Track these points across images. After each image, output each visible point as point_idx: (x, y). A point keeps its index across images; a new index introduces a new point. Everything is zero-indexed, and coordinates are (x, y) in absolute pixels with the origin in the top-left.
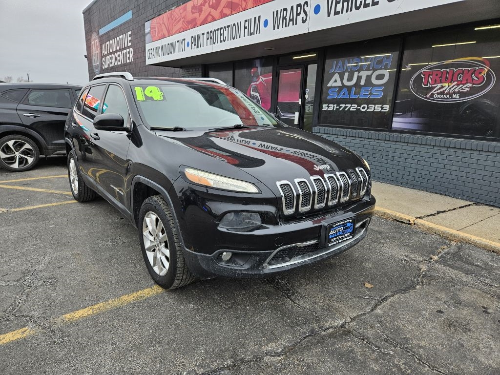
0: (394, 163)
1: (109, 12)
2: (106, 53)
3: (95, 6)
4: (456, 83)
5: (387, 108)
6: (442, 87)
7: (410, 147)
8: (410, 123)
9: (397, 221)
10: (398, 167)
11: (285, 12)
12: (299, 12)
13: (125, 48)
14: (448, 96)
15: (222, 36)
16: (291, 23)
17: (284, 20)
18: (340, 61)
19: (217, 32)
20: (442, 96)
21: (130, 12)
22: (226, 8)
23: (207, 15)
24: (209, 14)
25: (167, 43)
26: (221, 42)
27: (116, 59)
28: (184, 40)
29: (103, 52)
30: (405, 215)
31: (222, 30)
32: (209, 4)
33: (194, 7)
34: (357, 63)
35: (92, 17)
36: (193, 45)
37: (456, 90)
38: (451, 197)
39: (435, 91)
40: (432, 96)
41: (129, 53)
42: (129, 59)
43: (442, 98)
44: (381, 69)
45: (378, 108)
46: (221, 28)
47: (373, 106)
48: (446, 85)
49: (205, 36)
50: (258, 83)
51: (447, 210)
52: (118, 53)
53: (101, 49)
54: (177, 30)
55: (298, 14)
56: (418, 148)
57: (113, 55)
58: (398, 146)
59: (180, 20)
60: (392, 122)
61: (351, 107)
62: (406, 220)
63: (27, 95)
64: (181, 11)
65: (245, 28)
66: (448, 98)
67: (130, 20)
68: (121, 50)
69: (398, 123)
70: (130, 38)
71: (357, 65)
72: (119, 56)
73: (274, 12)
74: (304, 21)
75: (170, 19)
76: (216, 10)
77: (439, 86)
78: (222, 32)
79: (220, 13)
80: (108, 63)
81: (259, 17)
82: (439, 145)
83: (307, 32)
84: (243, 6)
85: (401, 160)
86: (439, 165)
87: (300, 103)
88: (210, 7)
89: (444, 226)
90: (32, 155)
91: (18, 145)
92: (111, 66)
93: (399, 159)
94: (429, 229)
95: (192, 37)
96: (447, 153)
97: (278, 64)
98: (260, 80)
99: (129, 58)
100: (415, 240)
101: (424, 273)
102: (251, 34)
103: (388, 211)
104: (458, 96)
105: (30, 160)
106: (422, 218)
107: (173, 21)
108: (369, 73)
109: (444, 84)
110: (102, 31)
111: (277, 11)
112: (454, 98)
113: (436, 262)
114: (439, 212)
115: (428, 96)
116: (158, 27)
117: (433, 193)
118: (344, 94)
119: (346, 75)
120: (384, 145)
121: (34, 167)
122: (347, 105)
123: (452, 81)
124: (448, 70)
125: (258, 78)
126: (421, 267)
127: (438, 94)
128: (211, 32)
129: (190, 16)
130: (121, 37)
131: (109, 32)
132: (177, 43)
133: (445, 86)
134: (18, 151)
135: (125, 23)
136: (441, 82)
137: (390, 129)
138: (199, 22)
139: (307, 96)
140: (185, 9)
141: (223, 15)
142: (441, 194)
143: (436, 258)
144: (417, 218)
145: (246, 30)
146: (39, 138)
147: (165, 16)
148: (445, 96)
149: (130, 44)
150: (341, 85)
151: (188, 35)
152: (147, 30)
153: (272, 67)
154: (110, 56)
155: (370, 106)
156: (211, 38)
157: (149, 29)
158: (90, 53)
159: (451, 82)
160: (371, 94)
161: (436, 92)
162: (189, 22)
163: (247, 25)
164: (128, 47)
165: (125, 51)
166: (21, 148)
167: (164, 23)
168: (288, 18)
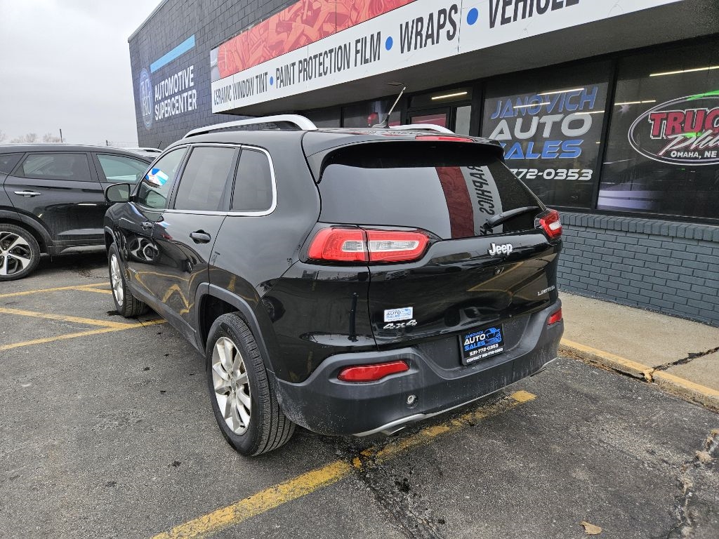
0: (602, 264)
1: (164, 40)
2: (160, 98)
3: (145, 31)
4: (710, 131)
5: (588, 174)
6: (685, 139)
7: (630, 239)
8: (629, 199)
9: (620, 372)
10: (610, 272)
11: (420, 24)
12: (441, 23)
13: (186, 90)
14: (696, 154)
15: (322, 67)
16: (429, 41)
17: (419, 37)
18: (509, 100)
19: (314, 60)
20: (686, 155)
21: (193, 38)
22: (327, 22)
23: (298, 35)
24: (302, 33)
25: (241, 80)
26: (320, 75)
27: (174, 106)
28: (266, 74)
29: (156, 96)
30: (634, 363)
31: (322, 58)
32: (302, 17)
33: (279, 24)
34: (537, 102)
35: (141, 47)
36: (279, 81)
37: (711, 144)
38: (705, 323)
39: (673, 146)
40: (668, 153)
41: (191, 97)
42: (191, 105)
43: (685, 158)
44: (578, 111)
45: (573, 175)
46: (321, 54)
47: (565, 171)
48: (693, 135)
49: (296, 67)
51: (706, 351)
52: (177, 98)
53: (154, 92)
54: (256, 60)
55: (441, 27)
56: (644, 240)
57: (169, 100)
58: (609, 236)
59: (260, 44)
60: (598, 196)
61: (527, 172)
62: (635, 371)
63: (21, 162)
64: (262, 31)
65: (357, 52)
66: (696, 158)
67: (192, 50)
68: (180, 93)
69: (607, 198)
70: (192, 76)
71: (536, 107)
72: (178, 100)
73: (401, 25)
74: (450, 37)
75: (246, 43)
76: (312, 27)
77: (680, 137)
78: (321, 61)
79: (319, 30)
80: (163, 111)
81: (379, 34)
82: (682, 236)
83: (455, 53)
84: (354, 19)
85: (614, 259)
86: (683, 270)
88: (303, 22)
89: (708, 386)
90: (29, 254)
91: (7, 239)
92: (166, 116)
93: (611, 259)
94: (681, 391)
95: (278, 70)
96: (697, 249)
97: (409, 106)
99: (191, 103)
100: (659, 415)
101: (690, 494)
102: (366, 61)
103: (601, 354)
104: (714, 154)
105: (26, 262)
106: (664, 369)
107: (250, 46)
108: (557, 118)
109: (688, 135)
110: (155, 67)
111: (407, 23)
112: (707, 158)
113: (709, 465)
114: (692, 356)
115: (660, 154)
116: (228, 56)
117: (672, 315)
118: (516, 152)
119: (519, 122)
120: (585, 234)
121: (31, 273)
122: (520, 170)
123: (703, 128)
124: (695, 110)
126: (682, 478)
127: (678, 150)
128: (305, 60)
129: (274, 38)
130: (180, 74)
131: (163, 67)
132: (255, 80)
133: (691, 138)
134: (6, 249)
135: (184, 55)
136: (683, 131)
137: (595, 209)
138: (287, 47)
140: (266, 28)
141: (324, 35)
142: (687, 319)
143: (705, 456)
144: (655, 368)
145: (359, 55)
146: (38, 228)
147: (238, 40)
148: (691, 154)
149: (192, 84)
150: (510, 138)
151: (271, 67)
152: (213, 62)
153: (400, 112)
154: (166, 102)
155: (559, 171)
156: (305, 70)
157: (216, 60)
158: (139, 99)
159: (701, 131)
160: (560, 152)
161: (674, 148)
162: (272, 48)
163: (359, 47)
164: (190, 89)
165: (185, 95)
166: (11, 244)
167: (236, 51)
168: (424, 33)
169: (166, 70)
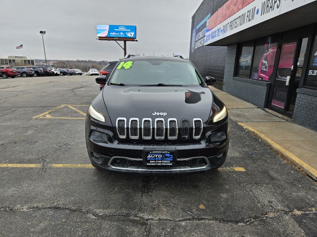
1: (202, 16)
3: (197, 13)
9: (308, 176)
11: (268, 2)
15: (236, 24)
16: (271, 9)
17: (267, 8)
19: (234, 21)
21: (210, 13)
22: (240, 4)
24: (233, 10)
25: (213, 32)
26: (235, 28)
27: (201, 43)
28: (220, 28)
33: (227, 7)
35: (195, 20)
36: (223, 31)
46: (236, 19)
50: (267, 54)
52: (202, 39)
53: (196, 38)
54: (218, 23)
55: (275, 2)
59: (220, 16)
74: (278, 7)
75: (217, 16)
76: (236, 7)
80: (197, 45)
81: (255, 7)
84: (248, 2)
87: (292, 69)
88: (233, 5)
95: (224, 26)
97: (282, 39)
98: (270, 52)
101: (265, 218)
110: (198, 27)
111: (264, 2)
125: (268, 50)
126: (270, 213)
129: (224, 13)
130: (204, 29)
132: (217, 31)
138: (227, 16)
139: (298, 64)
140: (223, 8)
141: (238, 10)
145: (248, 18)
154: (199, 41)
156: (231, 26)
157: (208, 24)
162: (223, 17)
163: (248, 14)
167: (214, 19)
168: (269, 6)
169: (201, 28)
